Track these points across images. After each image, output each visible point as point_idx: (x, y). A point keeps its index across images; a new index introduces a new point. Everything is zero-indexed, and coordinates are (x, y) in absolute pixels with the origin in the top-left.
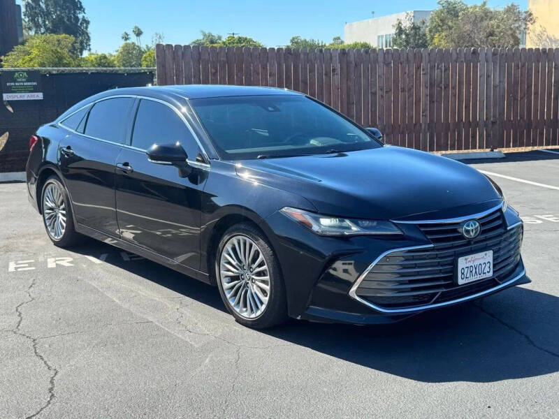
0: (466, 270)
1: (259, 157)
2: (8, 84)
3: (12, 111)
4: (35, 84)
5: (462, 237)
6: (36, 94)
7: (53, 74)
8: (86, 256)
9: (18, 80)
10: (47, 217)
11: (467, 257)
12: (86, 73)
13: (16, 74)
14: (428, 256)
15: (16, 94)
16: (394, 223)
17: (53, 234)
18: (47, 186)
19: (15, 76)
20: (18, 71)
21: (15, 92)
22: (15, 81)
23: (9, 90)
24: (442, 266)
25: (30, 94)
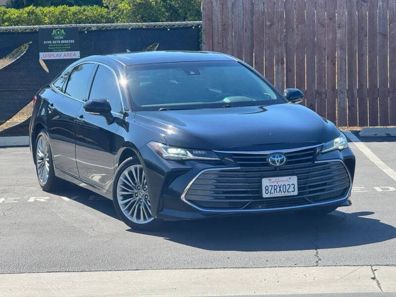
0: (270, 188)
1: (161, 109)
2: (45, 42)
3: (48, 71)
4: (72, 41)
5: (268, 165)
6: (73, 52)
7: (92, 31)
8: (62, 197)
9: (56, 38)
10: (38, 165)
11: (270, 178)
12: (126, 29)
13: (54, 32)
14: (237, 175)
15: (52, 53)
16: (215, 152)
17: (42, 181)
18: (39, 138)
19: (53, 34)
20: (55, 29)
21: (51, 51)
22: (53, 39)
23: (46, 49)
24: (249, 183)
25: (66, 53)
